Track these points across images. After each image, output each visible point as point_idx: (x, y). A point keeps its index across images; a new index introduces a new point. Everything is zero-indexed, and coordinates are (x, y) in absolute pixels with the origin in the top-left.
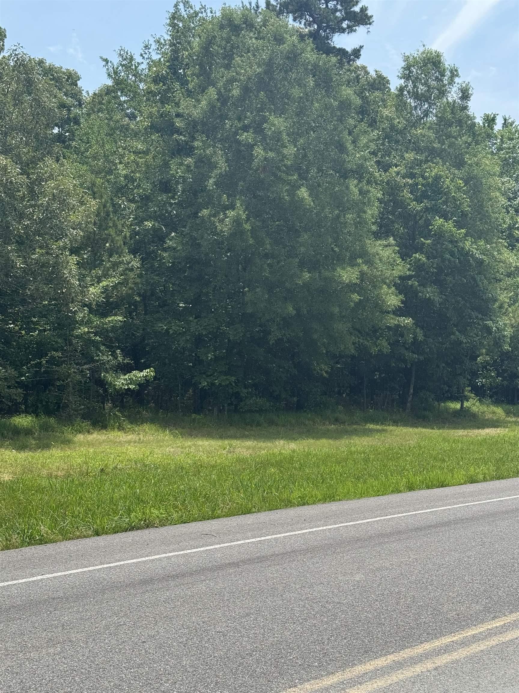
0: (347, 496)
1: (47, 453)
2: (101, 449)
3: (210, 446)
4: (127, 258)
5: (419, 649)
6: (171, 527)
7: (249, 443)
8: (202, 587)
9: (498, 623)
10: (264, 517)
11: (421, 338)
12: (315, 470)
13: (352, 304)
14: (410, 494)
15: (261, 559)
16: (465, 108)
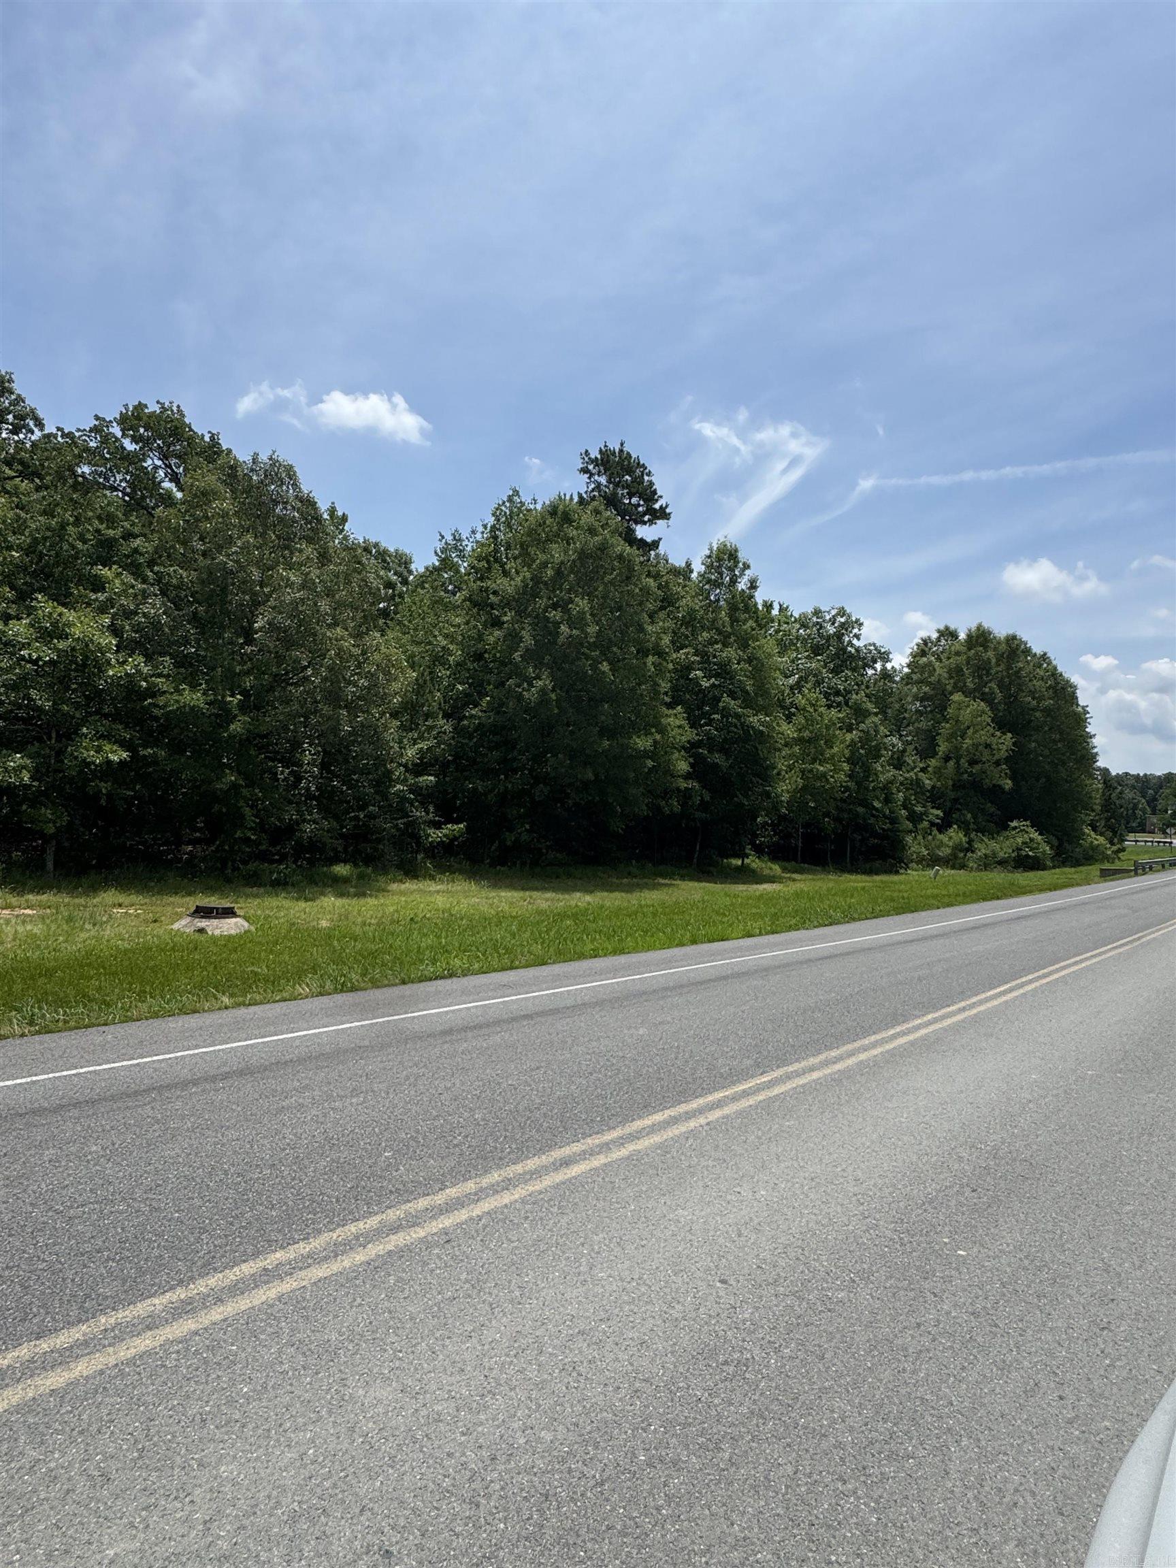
0: (635, 950)
1: (362, 901)
2: (412, 898)
3: (513, 897)
4: (442, 722)
5: (694, 1105)
6: (472, 977)
7: (549, 895)
8: (498, 1038)
9: (765, 1079)
10: (558, 969)
11: (707, 798)
12: (607, 923)
13: (646, 770)
14: (693, 947)
15: (555, 1012)
16: (752, 597)
